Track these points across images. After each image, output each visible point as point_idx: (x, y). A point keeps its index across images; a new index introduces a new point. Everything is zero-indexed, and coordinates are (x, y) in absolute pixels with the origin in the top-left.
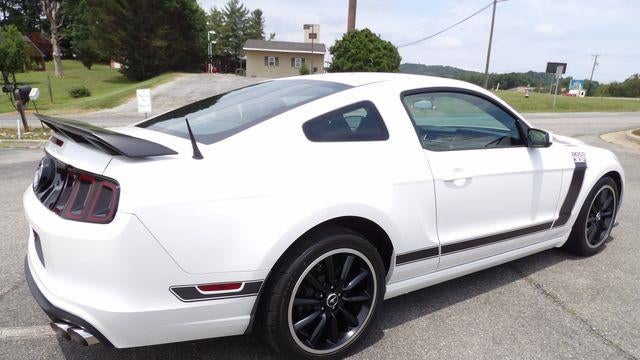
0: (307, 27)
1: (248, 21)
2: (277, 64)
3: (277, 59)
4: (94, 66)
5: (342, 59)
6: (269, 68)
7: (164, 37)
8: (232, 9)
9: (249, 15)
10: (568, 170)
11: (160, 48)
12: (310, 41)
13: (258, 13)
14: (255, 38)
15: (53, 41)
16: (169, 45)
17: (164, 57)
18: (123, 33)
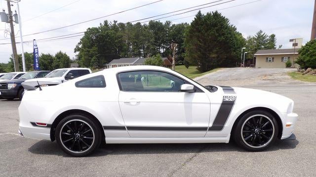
0: (291, 40)
1: (267, 41)
2: (273, 61)
3: (273, 58)
4: (190, 67)
5: (304, 56)
6: (268, 63)
7: (217, 53)
8: (258, 36)
9: (268, 38)
10: (217, 104)
11: (214, 57)
12: (293, 47)
13: (273, 36)
14: (270, 49)
15: (173, 58)
16: (218, 56)
17: (216, 62)
18: (199, 53)
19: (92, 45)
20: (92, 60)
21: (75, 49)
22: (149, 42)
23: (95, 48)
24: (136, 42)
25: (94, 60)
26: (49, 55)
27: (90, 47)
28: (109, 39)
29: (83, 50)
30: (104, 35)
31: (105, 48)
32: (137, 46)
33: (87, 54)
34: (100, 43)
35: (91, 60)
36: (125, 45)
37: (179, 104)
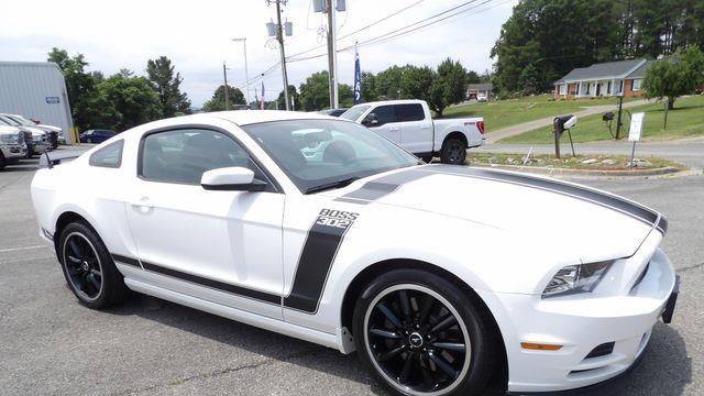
19: (528, 37)
20: (524, 73)
21: (493, 49)
22: (690, 11)
23: (533, 44)
24: (647, 16)
25: (529, 72)
26: (426, 68)
27: (520, 43)
28: (572, 17)
29: (504, 51)
30: (561, 7)
31: (561, 41)
32: (651, 25)
33: (513, 60)
34: (547, 29)
35: (520, 73)
36: (616, 28)
37: (218, 221)
